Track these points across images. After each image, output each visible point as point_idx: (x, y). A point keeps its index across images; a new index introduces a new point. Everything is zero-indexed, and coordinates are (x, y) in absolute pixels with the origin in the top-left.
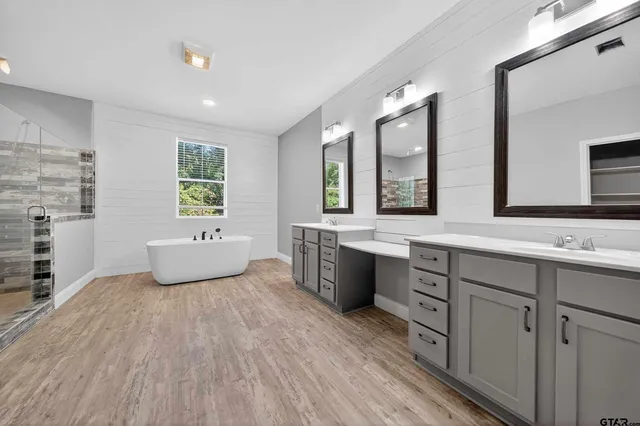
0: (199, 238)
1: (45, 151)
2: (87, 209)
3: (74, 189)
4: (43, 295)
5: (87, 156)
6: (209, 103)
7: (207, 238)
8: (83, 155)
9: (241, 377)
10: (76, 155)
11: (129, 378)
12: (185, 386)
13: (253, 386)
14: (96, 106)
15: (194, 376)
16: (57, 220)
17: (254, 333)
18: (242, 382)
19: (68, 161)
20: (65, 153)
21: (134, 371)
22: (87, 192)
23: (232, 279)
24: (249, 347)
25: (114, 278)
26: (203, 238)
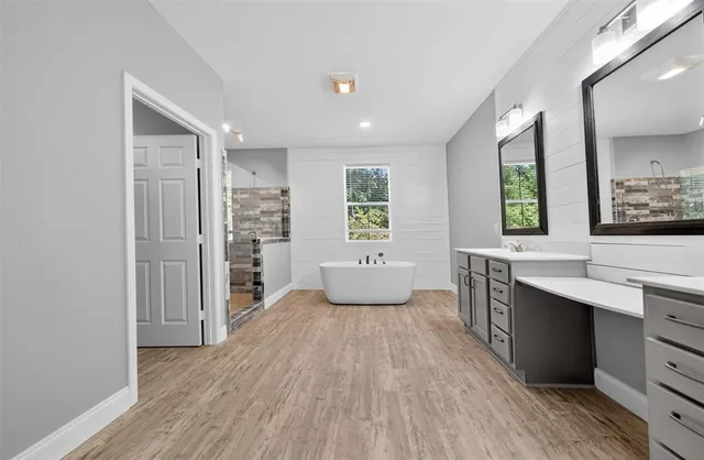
0: (364, 262)
1: (261, 192)
2: (286, 234)
3: (277, 218)
4: (258, 297)
5: (285, 192)
6: (365, 125)
7: (371, 262)
8: (283, 191)
9: (369, 418)
10: (279, 192)
11: (286, 378)
12: (320, 403)
13: (377, 433)
14: (290, 152)
15: (329, 399)
16: (264, 243)
17: (397, 372)
18: (368, 423)
19: (275, 198)
20: (273, 192)
21: (290, 374)
22: (286, 221)
23: (393, 308)
24: (387, 388)
25: (303, 292)
26: (368, 263)
